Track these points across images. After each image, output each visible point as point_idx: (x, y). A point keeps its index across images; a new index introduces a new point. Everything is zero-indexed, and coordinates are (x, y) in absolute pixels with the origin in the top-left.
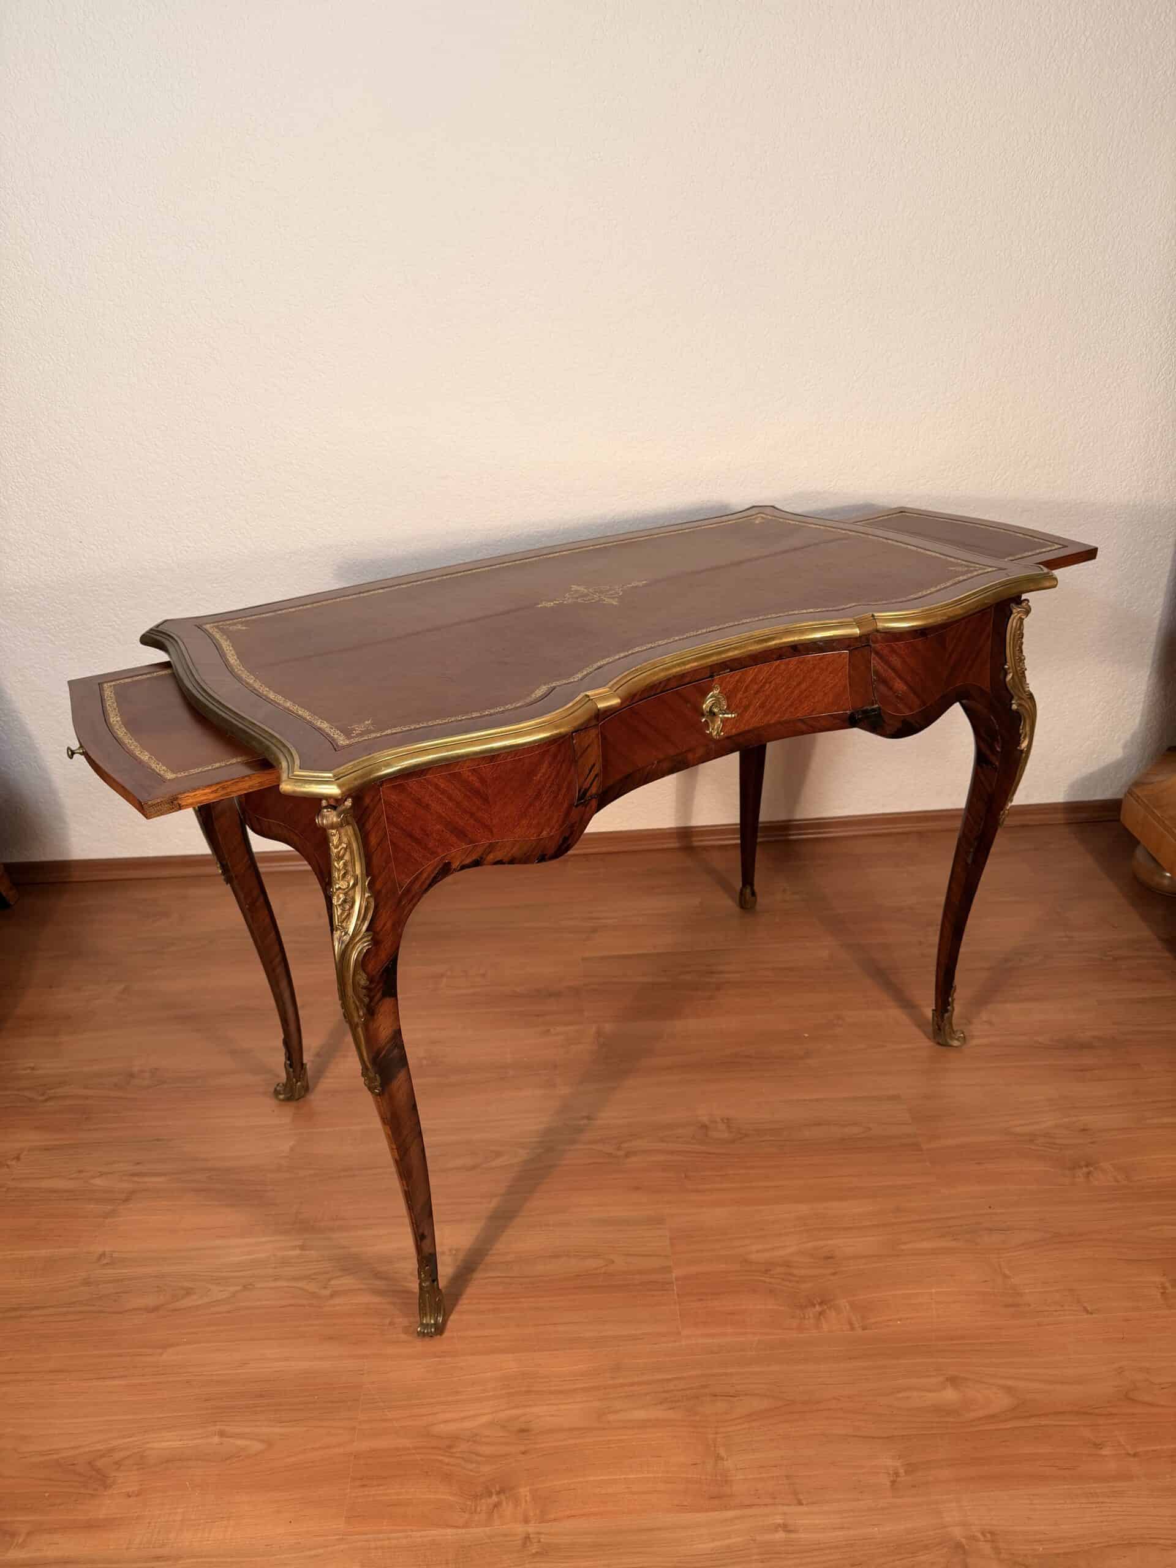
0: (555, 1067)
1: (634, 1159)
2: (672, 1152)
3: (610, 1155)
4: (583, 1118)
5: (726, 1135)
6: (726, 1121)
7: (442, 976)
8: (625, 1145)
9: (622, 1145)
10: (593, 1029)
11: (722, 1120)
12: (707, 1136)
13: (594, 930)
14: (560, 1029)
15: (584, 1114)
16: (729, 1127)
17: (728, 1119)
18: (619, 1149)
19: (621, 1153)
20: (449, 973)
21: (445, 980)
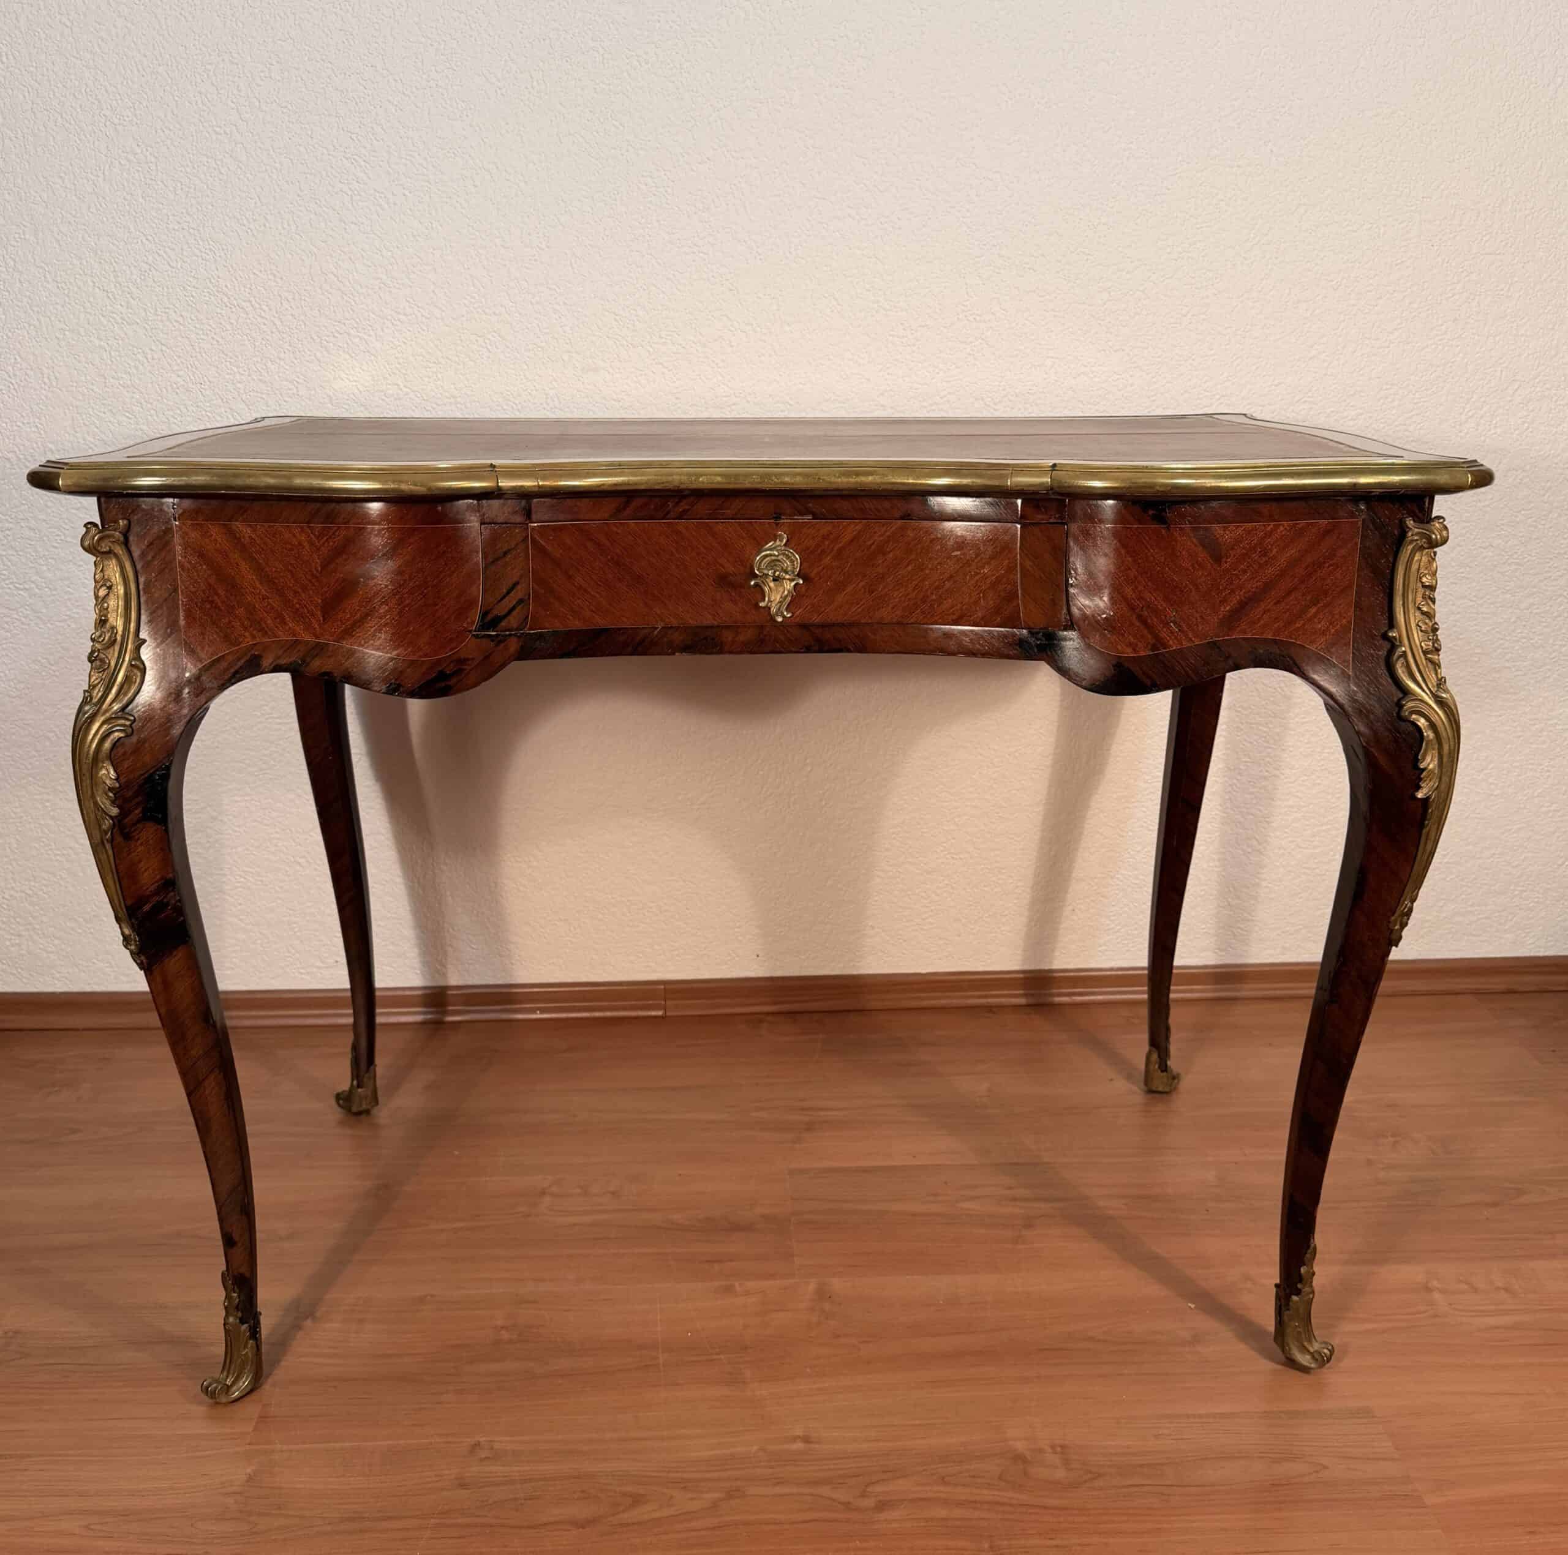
0: (746, 1348)
1: (895, 1514)
2: (960, 1504)
3: (847, 1505)
4: (794, 1439)
5: (1060, 1474)
6: (1059, 1449)
7: (543, 1193)
8: (879, 1488)
9: (869, 1489)
10: (812, 1287)
11: (1053, 1447)
12: (1026, 1473)
13: (810, 1127)
14: (751, 1285)
15: (799, 1432)
16: (1066, 1462)
17: (1062, 1447)
18: (864, 1495)
19: (869, 1502)
20: (554, 1189)
21: (547, 1200)
